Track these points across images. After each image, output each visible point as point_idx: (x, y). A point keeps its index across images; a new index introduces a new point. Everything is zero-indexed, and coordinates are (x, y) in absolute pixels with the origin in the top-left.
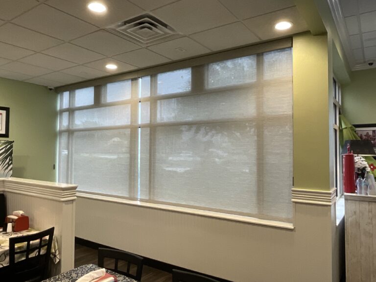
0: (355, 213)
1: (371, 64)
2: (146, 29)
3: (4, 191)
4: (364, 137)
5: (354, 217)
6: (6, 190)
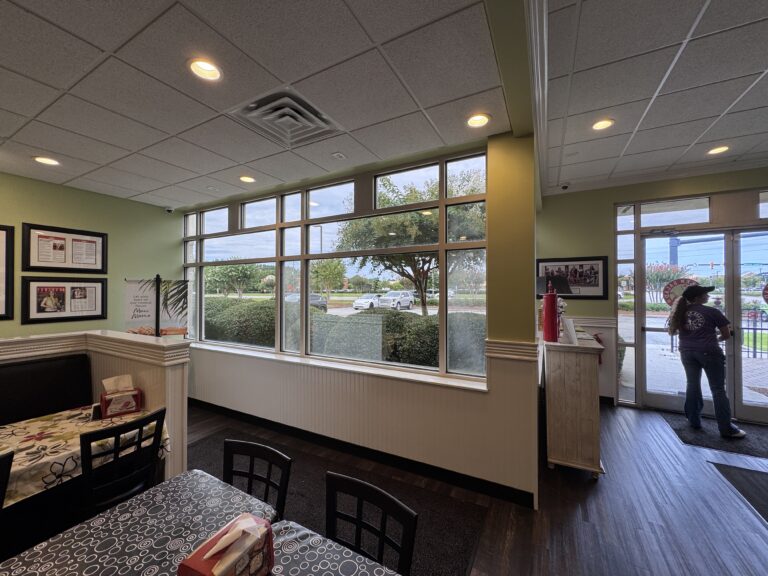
0: (560, 367)
1: (565, 188)
2: (287, 118)
3: (87, 350)
4: (555, 273)
5: (558, 372)
6: (90, 348)
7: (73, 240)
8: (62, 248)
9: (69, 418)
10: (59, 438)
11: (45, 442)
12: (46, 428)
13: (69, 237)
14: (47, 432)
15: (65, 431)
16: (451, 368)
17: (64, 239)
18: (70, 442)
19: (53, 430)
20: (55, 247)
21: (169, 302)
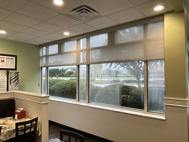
2: (84, 13)
6: (15, 97)
7: (7, 58)
8: (3, 61)
9: (10, 119)
10: (9, 125)
11: (5, 126)
12: (5, 122)
13: (5, 57)
14: (5, 123)
15: (10, 123)
16: (149, 110)
17: (4, 58)
18: (12, 126)
19: (6, 122)
20: (1, 61)
21: (12, 81)
